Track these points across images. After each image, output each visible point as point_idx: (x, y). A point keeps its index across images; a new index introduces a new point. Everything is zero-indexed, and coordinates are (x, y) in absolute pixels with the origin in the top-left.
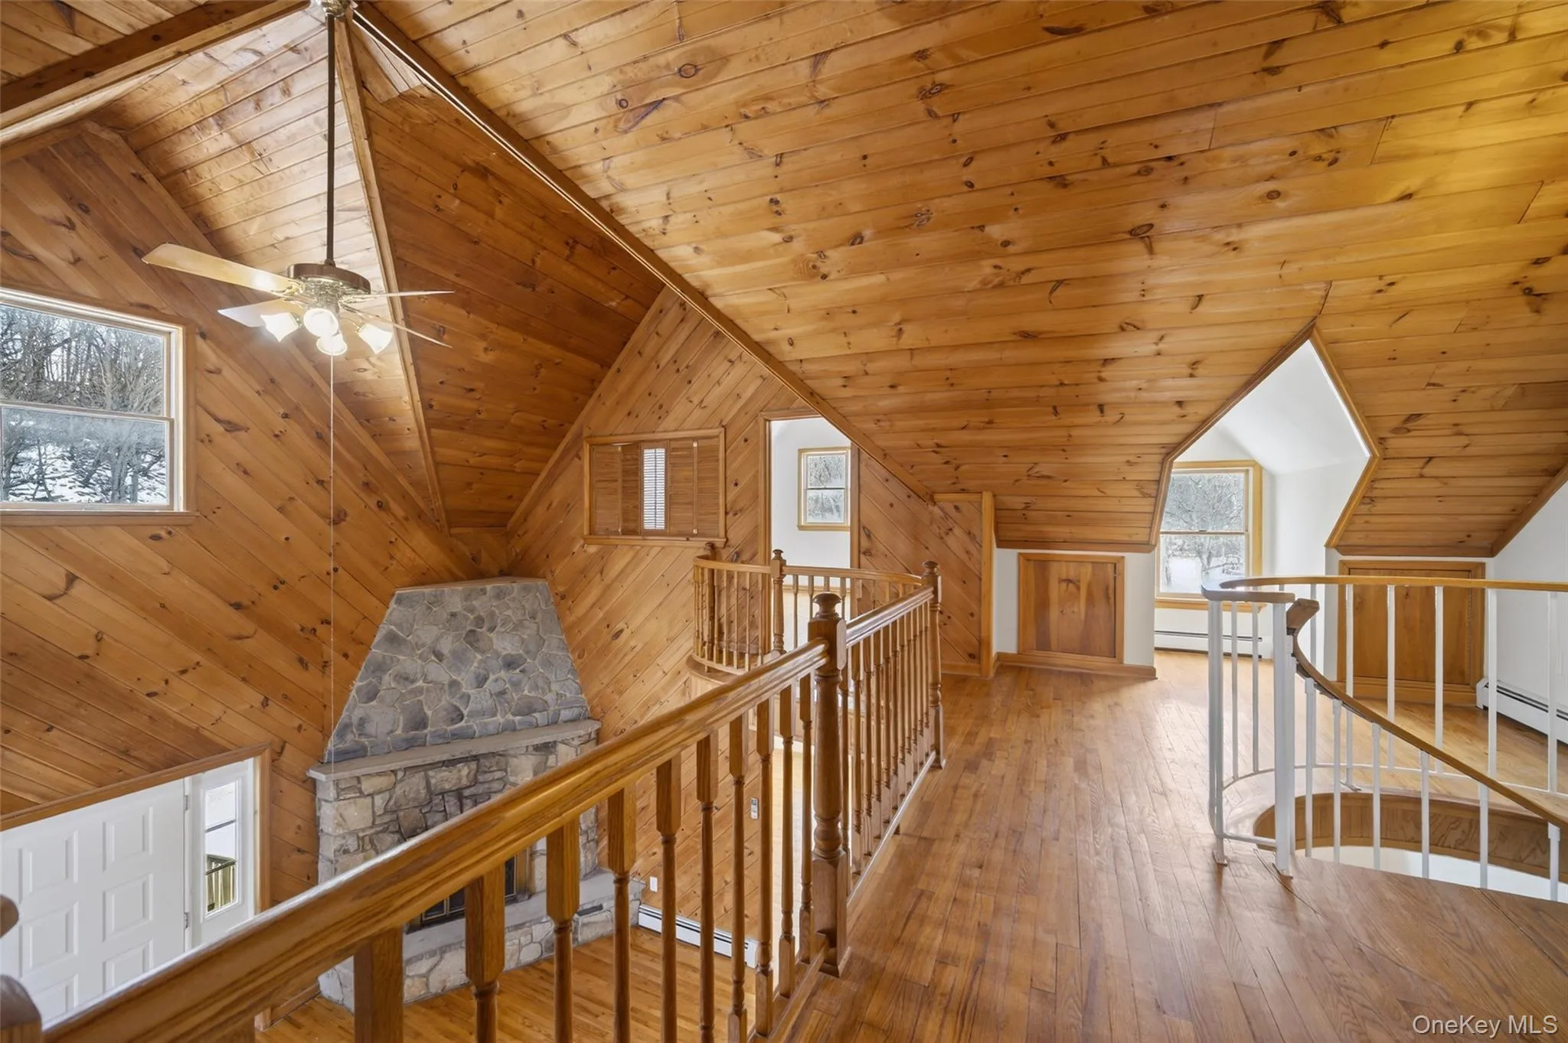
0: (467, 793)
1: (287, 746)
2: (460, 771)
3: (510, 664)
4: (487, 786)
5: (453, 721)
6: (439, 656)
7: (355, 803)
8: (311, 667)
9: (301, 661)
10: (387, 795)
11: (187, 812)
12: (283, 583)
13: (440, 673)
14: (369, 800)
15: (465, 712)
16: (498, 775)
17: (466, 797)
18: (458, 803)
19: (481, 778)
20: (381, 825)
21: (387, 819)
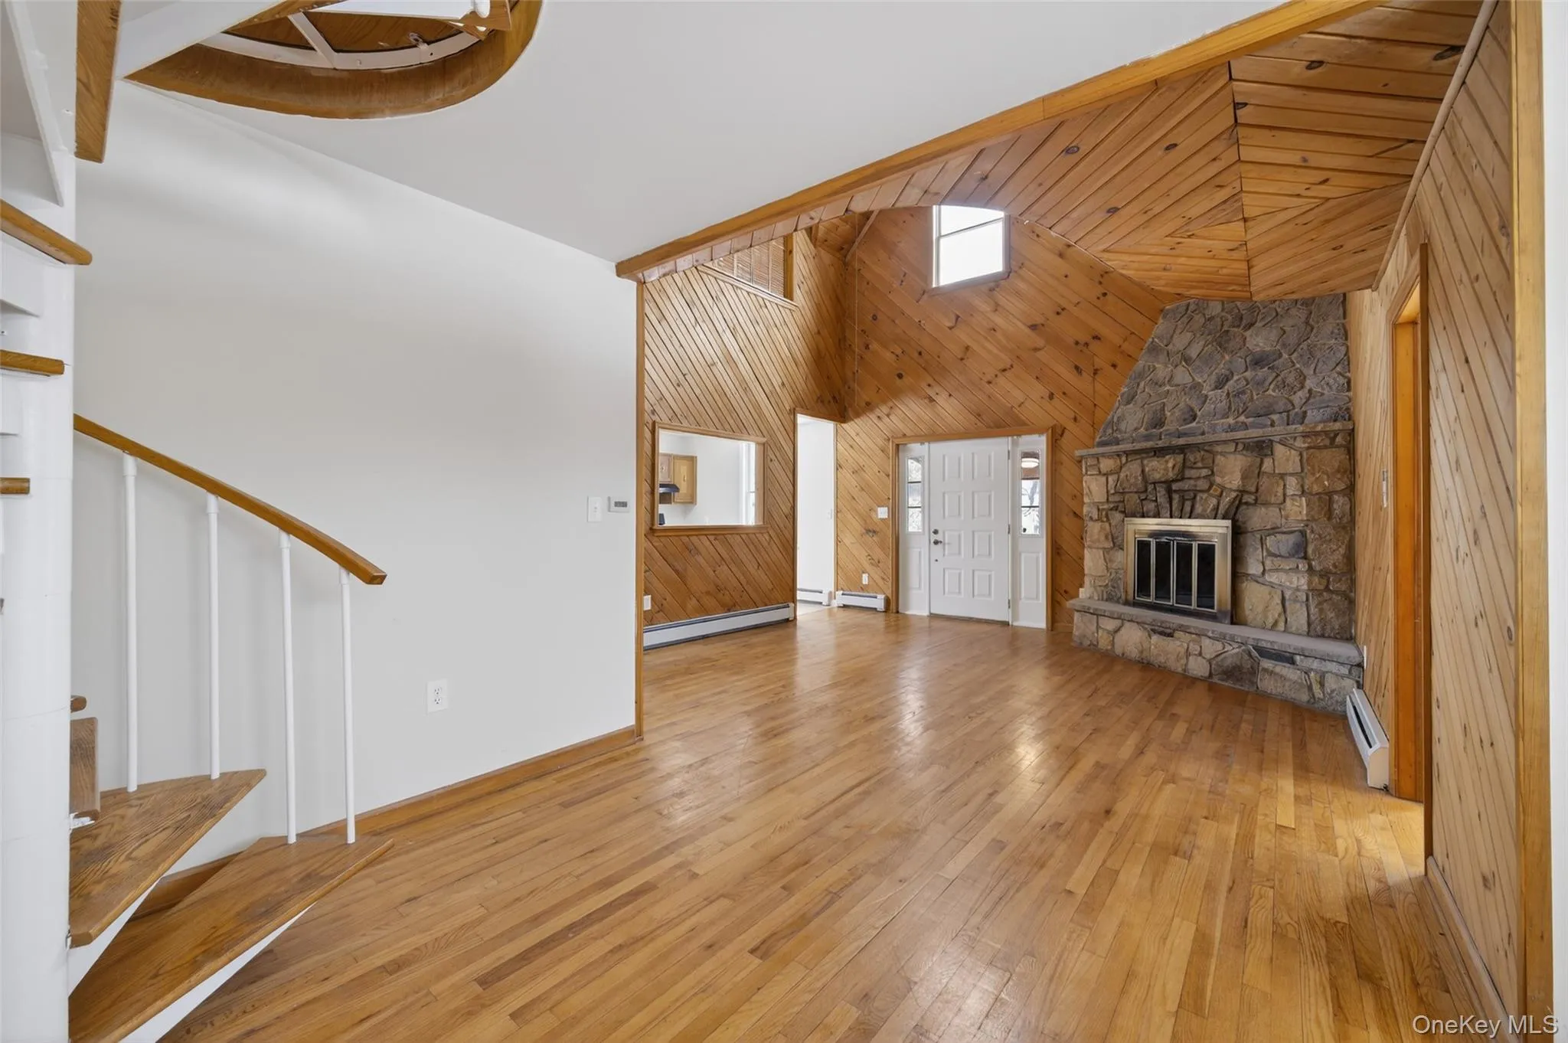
0: (1174, 487)
1: (1066, 431)
2: (1167, 462)
3: (1259, 361)
4: (1192, 482)
5: (1186, 421)
6: (1187, 360)
7: (1096, 480)
8: (1084, 374)
9: (1077, 368)
10: (1115, 477)
11: (1010, 461)
12: (1063, 309)
13: (1182, 376)
14: (1104, 479)
15: (1199, 413)
16: (1205, 472)
17: (1175, 491)
18: (1167, 496)
19: (1188, 473)
20: (1113, 502)
21: (1117, 498)
